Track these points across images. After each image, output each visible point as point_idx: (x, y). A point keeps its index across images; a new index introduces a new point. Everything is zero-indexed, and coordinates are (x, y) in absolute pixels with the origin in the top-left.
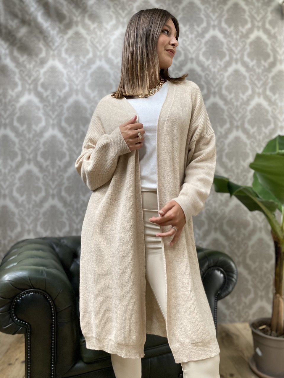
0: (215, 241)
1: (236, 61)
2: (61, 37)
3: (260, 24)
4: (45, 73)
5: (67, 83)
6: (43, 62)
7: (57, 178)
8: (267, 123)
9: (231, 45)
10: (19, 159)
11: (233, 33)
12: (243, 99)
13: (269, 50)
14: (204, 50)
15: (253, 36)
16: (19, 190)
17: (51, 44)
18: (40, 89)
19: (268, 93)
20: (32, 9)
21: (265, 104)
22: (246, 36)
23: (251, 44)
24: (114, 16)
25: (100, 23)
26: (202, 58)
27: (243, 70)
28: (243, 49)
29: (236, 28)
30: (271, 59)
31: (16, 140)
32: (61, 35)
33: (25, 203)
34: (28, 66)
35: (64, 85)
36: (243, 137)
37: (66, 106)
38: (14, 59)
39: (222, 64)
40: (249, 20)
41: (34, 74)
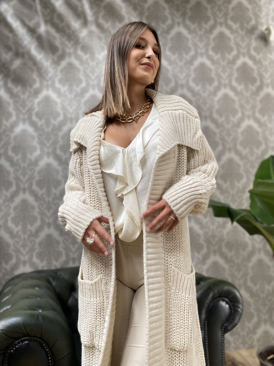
0: (215, 264)
1: (225, 86)
2: (55, 68)
3: (245, 51)
4: (39, 103)
5: (61, 112)
6: (37, 92)
8: (259, 144)
9: (219, 71)
10: (14, 188)
11: (220, 60)
12: (233, 122)
13: (255, 74)
14: (193, 76)
15: (239, 62)
17: (44, 75)
18: (34, 118)
19: (258, 115)
20: (26, 42)
21: (255, 126)
22: (233, 62)
23: (238, 70)
25: (92, 53)
26: (192, 84)
27: (231, 94)
28: (231, 75)
29: (223, 55)
30: (258, 83)
31: (11, 170)
32: (54, 66)
33: (20, 233)
34: (22, 97)
35: (58, 114)
36: (236, 158)
37: (61, 134)
38: (9, 91)
39: (211, 89)
40: (235, 47)
41: (29, 104)
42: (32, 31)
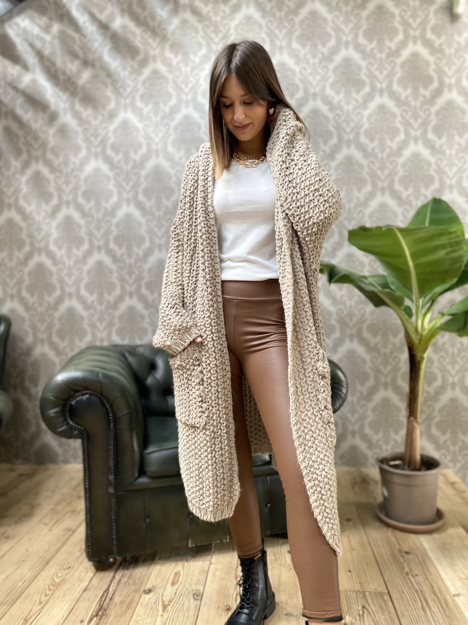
0: (351, 353)
1: (381, 92)
2: (135, 79)
3: (417, 33)
4: (115, 131)
5: (144, 142)
6: (112, 116)
7: (135, 270)
8: (429, 180)
9: (373, 70)
10: (86, 246)
11: (375, 51)
12: (391, 148)
13: (431, 72)
14: (332, 79)
15: (406, 53)
16: (88, 287)
17: (121, 90)
18: (109, 152)
19: (430, 136)
20: (96, 45)
21: (425, 153)
22: (397, 53)
23: (404, 64)
24: (204, 43)
25: (186, 54)
26: (329, 92)
28: (391, 74)
29: (381, 43)
30: (435, 85)
31: (82, 222)
32: (133, 76)
33: (96, 303)
34: (93, 123)
35: (140, 145)
36: (392, 203)
37: (144, 173)
38: (77, 115)
39: (360, 98)
40: (400, 28)
41: (102, 132)
42: (104, 27)
